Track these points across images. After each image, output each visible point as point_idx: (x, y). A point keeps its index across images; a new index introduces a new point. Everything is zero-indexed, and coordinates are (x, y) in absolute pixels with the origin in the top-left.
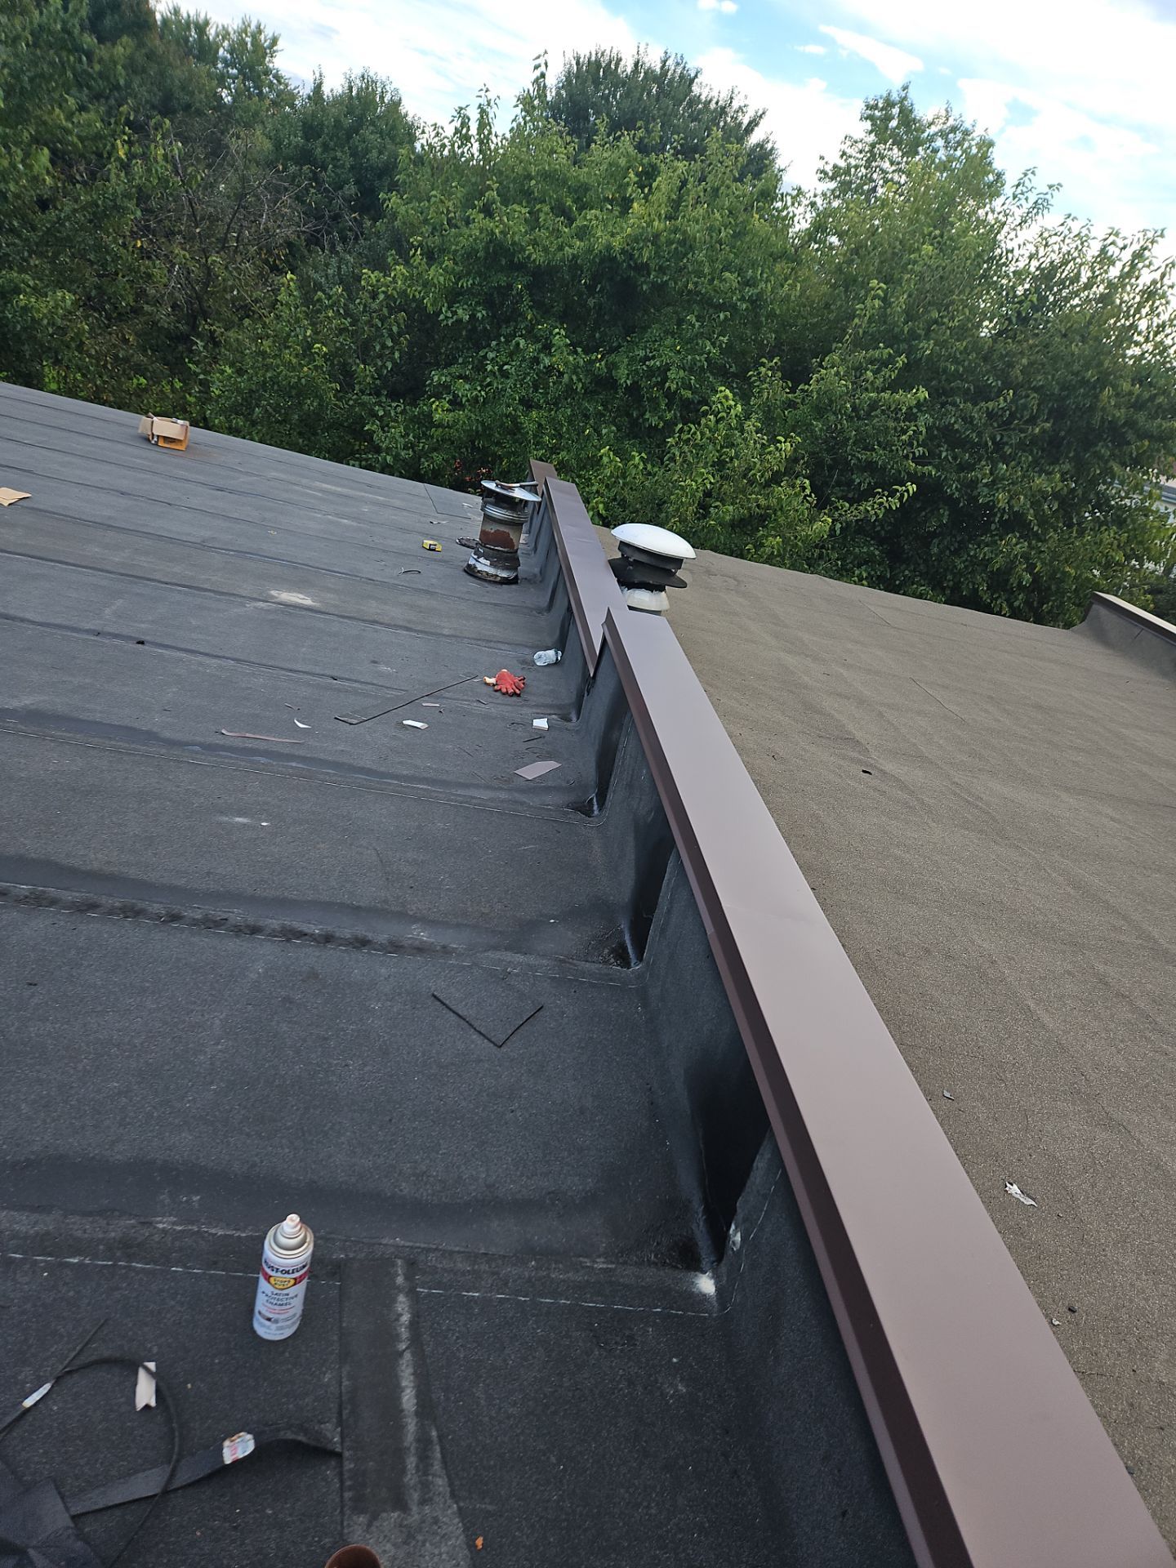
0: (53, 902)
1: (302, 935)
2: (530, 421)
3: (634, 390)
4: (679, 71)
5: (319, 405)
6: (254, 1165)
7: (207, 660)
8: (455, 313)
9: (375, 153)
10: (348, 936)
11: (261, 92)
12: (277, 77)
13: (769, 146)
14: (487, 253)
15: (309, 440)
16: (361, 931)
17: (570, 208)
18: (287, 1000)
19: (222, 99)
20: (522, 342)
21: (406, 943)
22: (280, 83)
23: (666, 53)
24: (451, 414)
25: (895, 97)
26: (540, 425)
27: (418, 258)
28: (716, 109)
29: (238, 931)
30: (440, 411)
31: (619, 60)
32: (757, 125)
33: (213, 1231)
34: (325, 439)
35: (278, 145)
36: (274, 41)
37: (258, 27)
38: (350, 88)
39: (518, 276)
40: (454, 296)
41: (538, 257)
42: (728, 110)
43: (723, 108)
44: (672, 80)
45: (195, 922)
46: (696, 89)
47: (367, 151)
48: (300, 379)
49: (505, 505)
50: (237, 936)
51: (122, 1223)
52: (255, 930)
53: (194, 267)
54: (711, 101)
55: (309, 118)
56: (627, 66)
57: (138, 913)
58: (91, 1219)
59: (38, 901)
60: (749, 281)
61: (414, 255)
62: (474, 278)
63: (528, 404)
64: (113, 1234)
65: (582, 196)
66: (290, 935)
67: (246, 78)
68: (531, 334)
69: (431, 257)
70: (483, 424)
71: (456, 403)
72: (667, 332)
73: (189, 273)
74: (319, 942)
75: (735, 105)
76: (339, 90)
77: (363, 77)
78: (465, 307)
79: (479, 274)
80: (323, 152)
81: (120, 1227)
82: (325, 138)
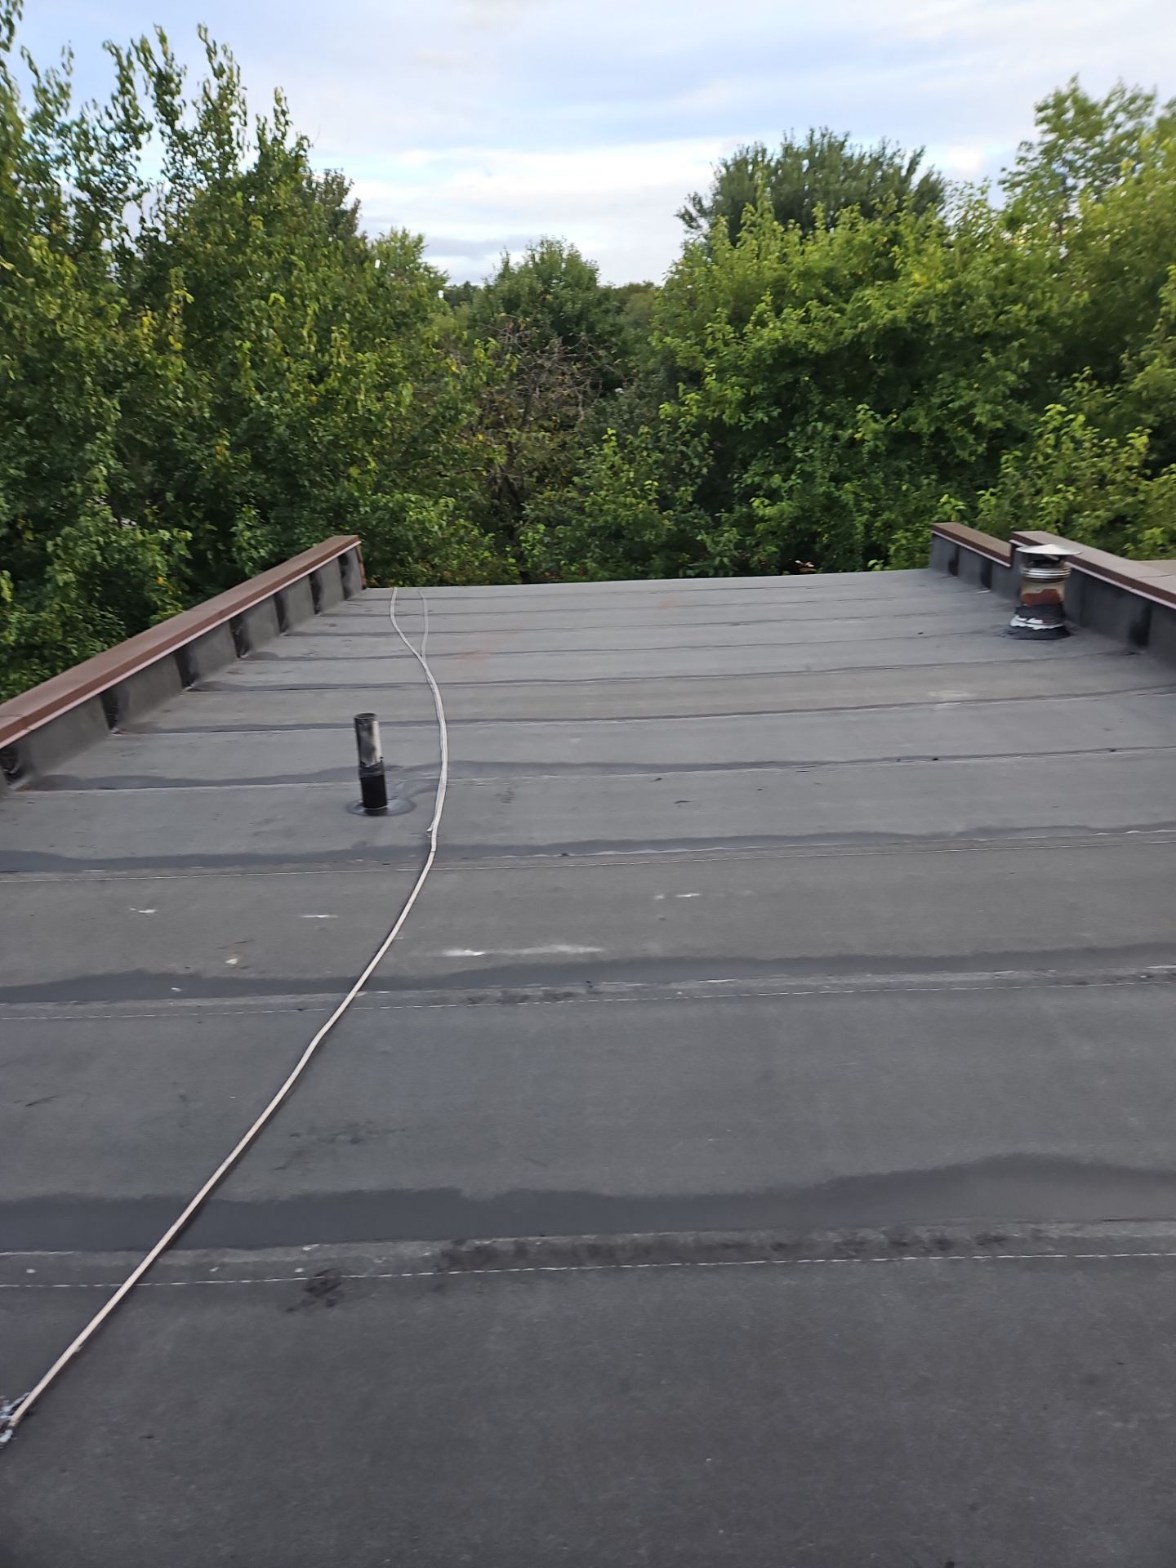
4: (827, 140)
9: (569, 304)
13: (934, 178)
23: (809, 130)
28: (871, 163)
31: (764, 151)
32: (917, 164)
38: (533, 256)
42: (882, 159)
43: (876, 160)
44: (822, 151)
46: (847, 151)
47: (562, 305)
54: (864, 156)
55: (505, 293)
56: (775, 152)
75: (889, 152)
76: (524, 261)
77: (542, 243)
82: (523, 306)
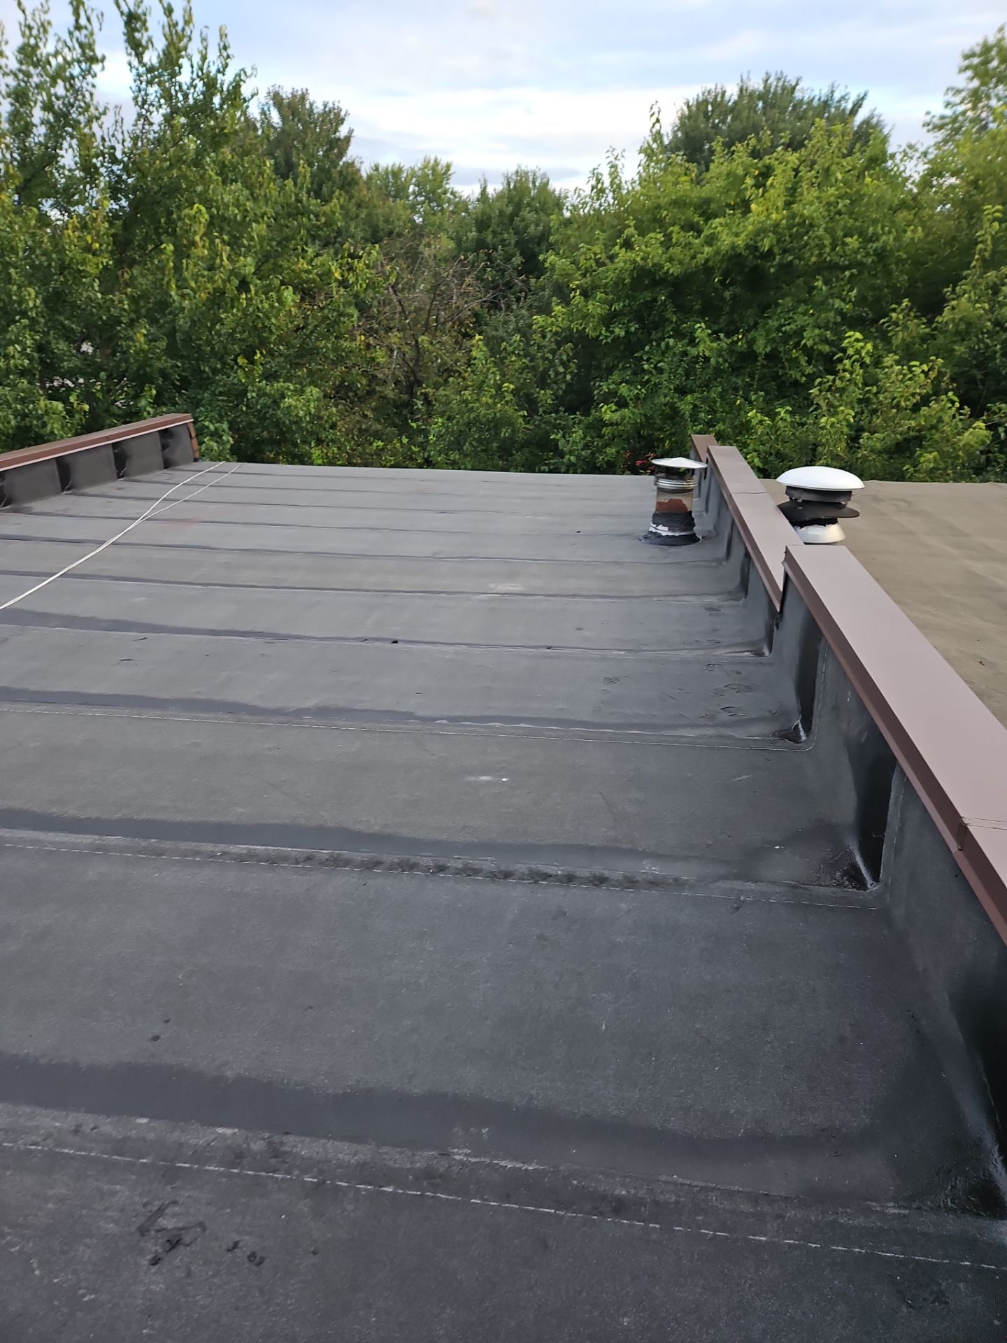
0: (347, 862)
1: (547, 876)
2: (685, 405)
3: (772, 357)
4: (781, 84)
5: (512, 430)
6: (531, 1098)
7: (445, 648)
8: (612, 332)
9: (532, 227)
10: (587, 875)
11: (443, 208)
12: (452, 193)
13: (874, 121)
14: (633, 278)
15: (507, 460)
16: (598, 869)
17: (698, 222)
18: (541, 937)
19: (415, 221)
20: (672, 342)
21: (639, 878)
22: (455, 197)
23: (766, 74)
24: (618, 413)
26: (695, 406)
27: (577, 298)
28: (819, 105)
29: (492, 876)
30: (608, 413)
31: (724, 93)
32: (860, 107)
33: (503, 1163)
34: (518, 457)
35: (459, 241)
36: (448, 167)
37: (436, 161)
38: (509, 184)
39: (660, 290)
40: (609, 320)
41: (675, 270)
42: (830, 102)
43: (826, 103)
44: (775, 93)
45: (458, 872)
46: (798, 95)
47: (527, 227)
48: (495, 414)
49: (675, 477)
50: (493, 882)
51: (425, 1154)
52: (507, 875)
53: (406, 349)
54: (813, 99)
55: (480, 215)
57: (413, 867)
58: (399, 1150)
59: (336, 863)
60: (872, 237)
61: (574, 297)
62: (624, 301)
63: (682, 391)
64: (418, 1165)
65: (707, 210)
66: (537, 877)
67: (430, 201)
68: (679, 334)
69: (586, 294)
70: (645, 415)
71: (622, 404)
72: (800, 302)
73: (404, 355)
74: (561, 881)
75: (837, 96)
76: (500, 187)
77: (517, 172)
78: (620, 326)
79: (627, 296)
80: (493, 238)
81: (425, 1158)
82: (493, 227)
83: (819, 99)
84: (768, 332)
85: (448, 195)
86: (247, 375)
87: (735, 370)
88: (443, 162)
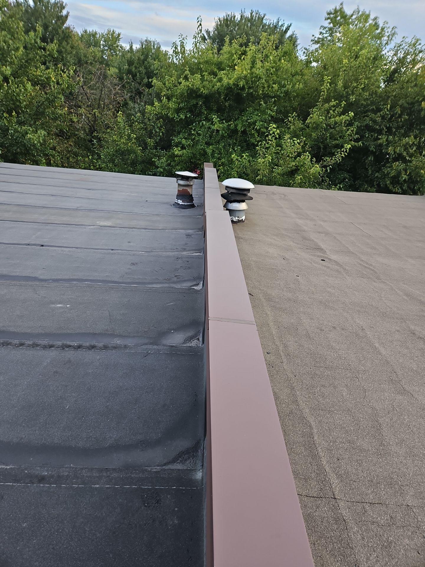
2: (209, 150)
3: (244, 132)
4: (257, 16)
5: (135, 156)
8: (180, 116)
11: (116, 53)
12: (121, 47)
13: (294, 36)
14: (188, 93)
17: (216, 72)
19: (103, 58)
20: (204, 123)
22: (122, 49)
23: (252, 10)
24: (181, 151)
25: (338, 8)
26: (213, 151)
28: (273, 27)
30: (177, 151)
31: (235, 17)
32: (288, 30)
34: (139, 167)
35: (120, 70)
36: (119, 35)
37: (113, 31)
38: (142, 46)
39: (200, 100)
40: (178, 111)
41: (205, 91)
42: (277, 26)
43: (275, 26)
44: (255, 20)
46: (264, 21)
47: (150, 66)
48: (128, 148)
53: (89, 116)
54: (270, 24)
55: (129, 58)
56: (238, 17)
60: (283, 85)
61: (163, 99)
62: (185, 103)
63: (208, 144)
65: (220, 67)
67: (111, 49)
68: (207, 120)
69: (169, 99)
70: (193, 153)
71: (183, 148)
72: (255, 110)
75: (280, 24)
76: (138, 47)
77: (146, 40)
78: (183, 114)
79: (186, 101)
80: (135, 69)
82: (135, 64)
83: (273, 24)
84: (243, 121)
85: (119, 48)
86: (9, 122)
87: (230, 137)
88: (117, 33)
